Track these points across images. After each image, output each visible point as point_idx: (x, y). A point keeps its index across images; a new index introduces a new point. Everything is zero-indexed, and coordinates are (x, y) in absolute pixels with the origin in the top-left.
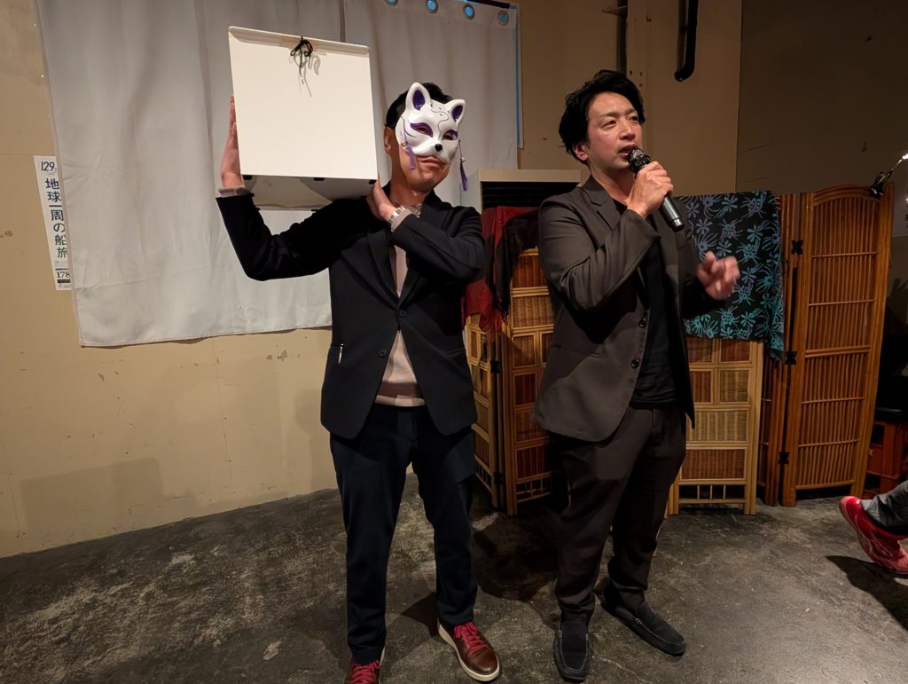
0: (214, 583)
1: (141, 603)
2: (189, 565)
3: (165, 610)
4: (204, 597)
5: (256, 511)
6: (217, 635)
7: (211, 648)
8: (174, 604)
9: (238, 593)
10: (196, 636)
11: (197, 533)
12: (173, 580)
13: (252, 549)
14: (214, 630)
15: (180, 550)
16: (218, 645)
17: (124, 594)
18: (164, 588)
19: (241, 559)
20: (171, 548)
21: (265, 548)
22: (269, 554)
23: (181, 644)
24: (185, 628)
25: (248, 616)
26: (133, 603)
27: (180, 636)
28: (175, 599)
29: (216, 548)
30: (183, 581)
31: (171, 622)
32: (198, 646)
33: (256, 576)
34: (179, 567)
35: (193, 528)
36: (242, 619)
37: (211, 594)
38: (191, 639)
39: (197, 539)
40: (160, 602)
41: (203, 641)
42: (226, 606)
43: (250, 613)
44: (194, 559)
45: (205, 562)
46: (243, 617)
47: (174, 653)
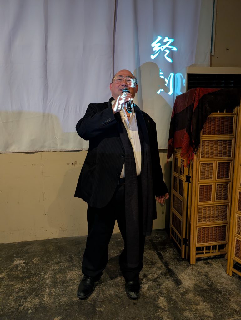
0: (32, 278)
2: (22, 266)
3: (8, 288)
4: (26, 285)
5: (57, 241)
6: (31, 307)
7: (27, 313)
8: (13, 285)
9: (43, 285)
10: (20, 306)
11: (27, 249)
12: (13, 273)
13: (52, 262)
14: (30, 303)
15: (18, 257)
16: (32, 313)
18: (9, 277)
19: (46, 266)
20: (14, 255)
21: (59, 262)
22: (60, 266)
23: (13, 308)
24: (15, 300)
25: (47, 299)
27: (13, 304)
28: (13, 283)
29: (35, 259)
30: (18, 274)
31: (10, 295)
32: (21, 312)
33: (53, 277)
34: (17, 266)
35: (26, 246)
36: (43, 300)
37: (30, 284)
38: (18, 307)
39: (27, 252)
40: (6, 283)
41: (24, 309)
42: (36, 291)
43: (48, 298)
44: (25, 263)
45: (29, 266)
46: (44, 299)
47: (9, 313)
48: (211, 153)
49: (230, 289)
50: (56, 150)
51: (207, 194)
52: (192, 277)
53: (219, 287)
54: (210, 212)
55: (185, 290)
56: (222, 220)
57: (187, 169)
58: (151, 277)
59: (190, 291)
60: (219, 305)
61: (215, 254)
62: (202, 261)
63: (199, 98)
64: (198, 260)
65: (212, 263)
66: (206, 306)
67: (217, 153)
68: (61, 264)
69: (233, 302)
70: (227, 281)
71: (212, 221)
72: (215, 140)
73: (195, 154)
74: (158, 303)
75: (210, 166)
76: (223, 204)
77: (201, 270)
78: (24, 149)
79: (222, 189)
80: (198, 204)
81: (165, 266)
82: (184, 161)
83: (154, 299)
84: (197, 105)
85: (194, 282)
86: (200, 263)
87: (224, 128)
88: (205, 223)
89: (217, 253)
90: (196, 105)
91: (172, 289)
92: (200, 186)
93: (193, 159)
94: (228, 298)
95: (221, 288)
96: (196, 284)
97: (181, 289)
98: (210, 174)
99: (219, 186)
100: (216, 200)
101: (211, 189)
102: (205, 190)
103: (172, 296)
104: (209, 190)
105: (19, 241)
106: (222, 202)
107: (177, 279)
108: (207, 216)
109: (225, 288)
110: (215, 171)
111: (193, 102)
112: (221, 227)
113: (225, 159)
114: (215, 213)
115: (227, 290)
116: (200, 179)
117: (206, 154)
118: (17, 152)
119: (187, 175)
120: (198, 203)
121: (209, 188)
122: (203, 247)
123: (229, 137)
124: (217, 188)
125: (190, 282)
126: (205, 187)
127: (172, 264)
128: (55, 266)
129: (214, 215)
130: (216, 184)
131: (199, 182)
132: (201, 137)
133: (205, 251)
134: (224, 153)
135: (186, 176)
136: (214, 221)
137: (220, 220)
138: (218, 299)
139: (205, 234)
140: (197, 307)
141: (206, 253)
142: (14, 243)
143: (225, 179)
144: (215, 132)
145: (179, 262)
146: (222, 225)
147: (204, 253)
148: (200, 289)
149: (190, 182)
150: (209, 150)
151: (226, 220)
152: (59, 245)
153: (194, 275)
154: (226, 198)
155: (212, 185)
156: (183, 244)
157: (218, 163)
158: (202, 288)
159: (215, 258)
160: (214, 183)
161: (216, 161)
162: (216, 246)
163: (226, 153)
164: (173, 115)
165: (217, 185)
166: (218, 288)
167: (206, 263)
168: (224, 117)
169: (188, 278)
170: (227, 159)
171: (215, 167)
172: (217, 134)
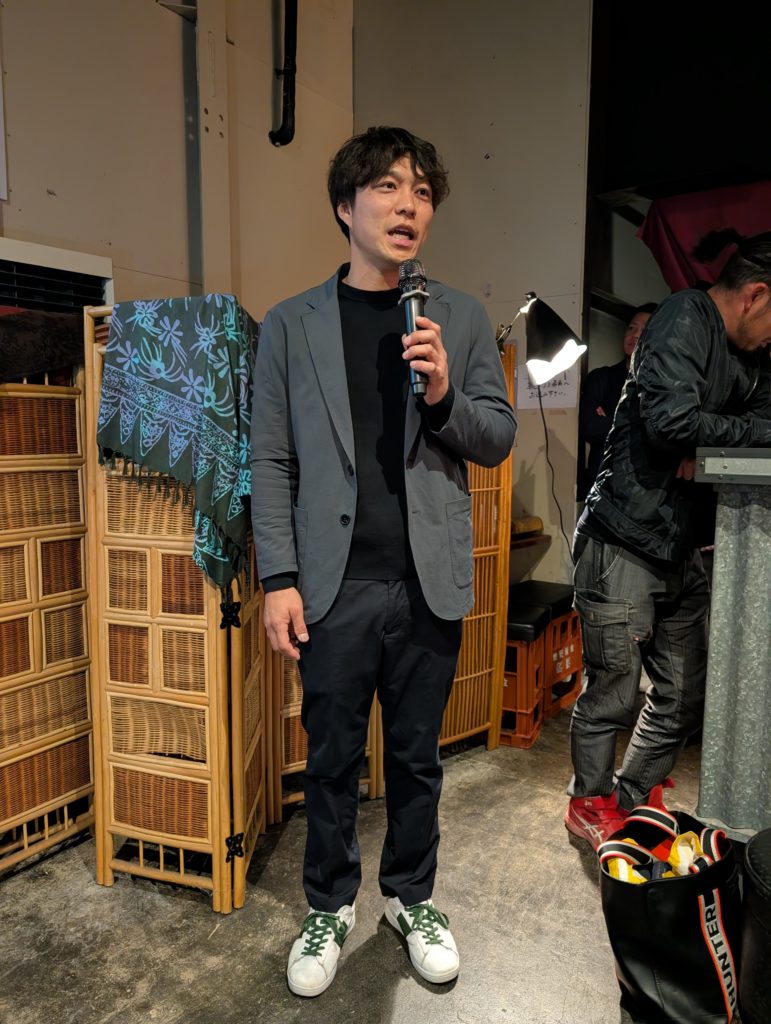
48: (14, 515)
49: (107, 928)
51: (16, 651)
53: (72, 937)
54: (31, 706)
56: (74, 722)
60: (70, 994)
61: (60, 837)
62: (21, 876)
65: (54, 867)
66: (26, 1017)
67: (35, 514)
69: (113, 962)
70: (97, 906)
71: (41, 734)
75: (15, 556)
76: (72, 672)
77: (13, 908)
79: (62, 625)
86: (11, 886)
87: (47, 433)
88: (17, 745)
89: (69, 828)
94: (100, 957)
95: (79, 935)
98: (16, 583)
99: (52, 616)
100: (48, 663)
101: (25, 630)
104: (19, 636)
106: (66, 665)
108: (21, 723)
109: (92, 929)
110: (33, 573)
112: (74, 744)
113: (59, 531)
114: (49, 704)
115: (96, 935)
121: (17, 628)
122: (19, 829)
123: (67, 460)
124: (48, 625)
126: (4, 626)
129: (45, 712)
130: (43, 612)
133: (26, 840)
134: (57, 512)
136: (47, 731)
137: (67, 724)
138: (69, 975)
139: (19, 782)
141: (30, 845)
143: (70, 592)
144: (19, 445)
146: (73, 738)
147: (22, 848)
151: (86, 718)
154: (77, 649)
155: (27, 618)
157: (42, 543)
159: (64, 847)
161: (32, 540)
165: (46, 613)
166: (70, 939)
167: (33, 878)
168: (46, 399)
170: (68, 530)
171: (32, 559)
172: (27, 453)
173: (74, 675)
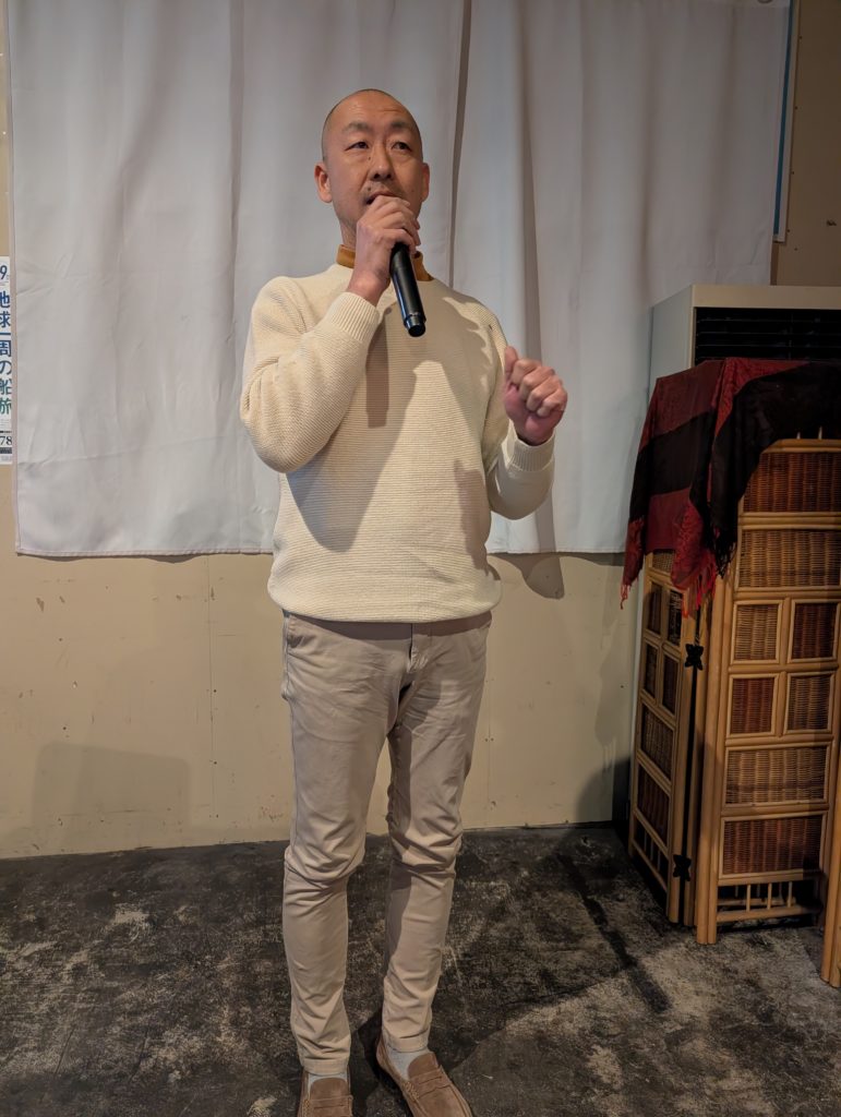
0: (177, 969)
1: (67, 980)
2: (140, 929)
3: (99, 1000)
4: (159, 992)
5: (251, 852)
6: (177, 1063)
7: (165, 1082)
8: (115, 992)
9: (212, 994)
10: (144, 1056)
11: (156, 876)
12: (115, 951)
13: (239, 921)
14: (175, 1049)
15: (131, 901)
16: (181, 1082)
17: (44, 959)
18: (101, 962)
19: (220, 934)
20: (114, 895)
21: (259, 922)
22: (266, 934)
23: (120, 1064)
24: (127, 1039)
25: (226, 1039)
26: (55, 977)
27: (119, 1051)
28: (115, 984)
29: (182, 908)
30: (129, 956)
31: (109, 1022)
32: (145, 1077)
33: (242, 971)
34: (124, 930)
35: (149, 866)
36: (216, 1043)
37: (171, 987)
38: (136, 1060)
39: (155, 886)
40: (94, 984)
41: (154, 1067)
42: (192, 1014)
43: (229, 1035)
44: (149, 920)
45: (163, 929)
46: (218, 1039)
47: (109, 1077)
48: (772, 572)
49: (833, 1031)
50: (257, 551)
51: (759, 710)
52: (702, 985)
53: (793, 1021)
54: (768, 769)
55: (679, 1028)
56: (809, 797)
57: (693, 623)
58: (567, 980)
59: (699, 1031)
60: (794, 1081)
61: (781, 912)
62: (739, 935)
63: (733, 390)
64: (725, 929)
65: (773, 940)
66: (749, 1080)
67: (793, 573)
68: (268, 927)
70: (821, 1003)
71: (774, 800)
72: (786, 530)
73: (719, 576)
74: (590, 1065)
75: (769, 614)
76: (812, 744)
77: (733, 965)
78: (152, 545)
79: (807, 693)
80: (728, 742)
81: (613, 945)
82: (681, 596)
83: (579, 1054)
84: (729, 412)
85: (710, 1003)
86: (730, 941)
87: (815, 488)
88: (750, 804)
89: (792, 908)
90: (724, 413)
91: (637, 1022)
92: (735, 680)
93: (711, 590)
94: (826, 1059)
95: (802, 1024)
96: (719, 1009)
97: (666, 1024)
98: (766, 641)
99: (798, 681)
100: (789, 728)
101: (770, 691)
102: (750, 697)
103: (637, 1046)
104: (763, 695)
105: (128, 849)
106: (808, 736)
107: (653, 991)
108: (756, 783)
109: (816, 1025)
110: (785, 633)
111: (713, 404)
112: (806, 821)
113: (817, 593)
114: (785, 771)
115: (821, 1033)
116: (735, 659)
117: (757, 574)
118: (130, 554)
119: (692, 642)
120: (725, 739)
121: (763, 687)
122: (743, 888)
123: (833, 519)
124: (793, 690)
125: (698, 1001)
126: (750, 683)
127: (635, 939)
128: (248, 936)
129: (781, 779)
130: (789, 675)
131: (730, 669)
132: (739, 520)
133: (748, 901)
134: (814, 573)
135: (688, 646)
136: (780, 799)
137: (802, 798)
138: (792, 1060)
139: (748, 841)
140: (720, 1083)
141: (752, 907)
142: (111, 853)
143: (820, 659)
144: (785, 501)
145: (661, 935)
146: (807, 814)
147: (744, 908)
148: (730, 1026)
149: (701, 669)
150: (764, 563)
151: (822, 797)
152: (259, 865)
153: (711, 979)
154: (820, 722)
155: (773, 678)
156: (675, 875)
157: (797, 605)
158: (736, 1024)
159: (784, 924)
160: (783, 673)
161: (788, 599)
162: (785, 884)
163: (823, 574)
164: (646, 443)
165: (792, 677)
166: (793, 1023)
167: (753, 943)
168: (818, 454)
169: (691, 987)
170: (826, 593)
171: (785, 619)
172: (792, 511)
173: (814, 748)
